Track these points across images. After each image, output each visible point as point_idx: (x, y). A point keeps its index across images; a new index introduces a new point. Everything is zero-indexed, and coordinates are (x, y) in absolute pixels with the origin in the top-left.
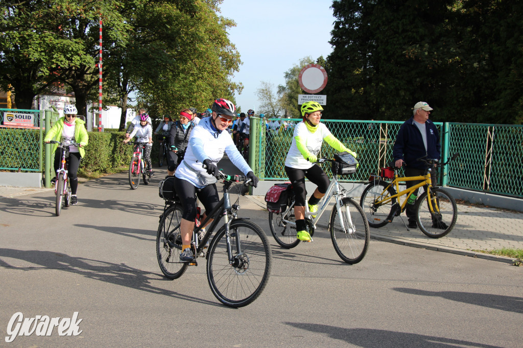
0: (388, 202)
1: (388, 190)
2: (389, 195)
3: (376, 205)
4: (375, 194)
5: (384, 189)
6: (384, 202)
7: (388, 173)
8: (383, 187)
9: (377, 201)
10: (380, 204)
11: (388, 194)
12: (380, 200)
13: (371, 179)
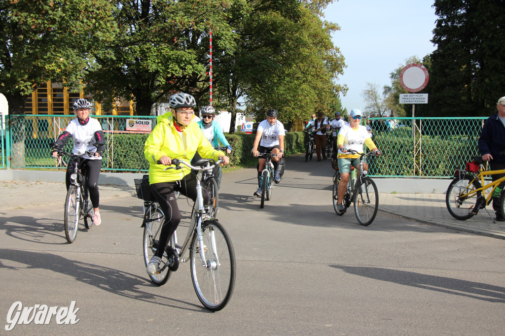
0: (474, 195)
1: (473, 183)
2: (475, 189)
3: (462, 198)
4: (461, 188)
5: (469, 183)
6: (469, 195)
7: (472, 167)
8: (468, 181)
9: (463, 195)
10: (466, 197)
11: (473, 188)
12: (465, 193)
13: (457, 174)
